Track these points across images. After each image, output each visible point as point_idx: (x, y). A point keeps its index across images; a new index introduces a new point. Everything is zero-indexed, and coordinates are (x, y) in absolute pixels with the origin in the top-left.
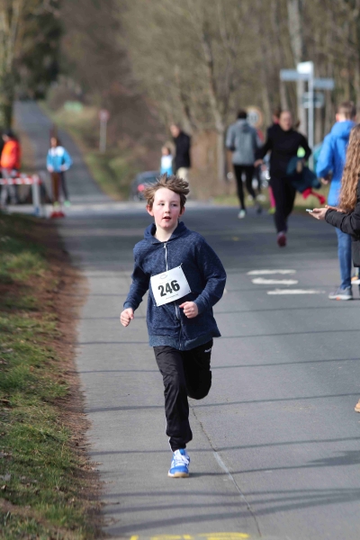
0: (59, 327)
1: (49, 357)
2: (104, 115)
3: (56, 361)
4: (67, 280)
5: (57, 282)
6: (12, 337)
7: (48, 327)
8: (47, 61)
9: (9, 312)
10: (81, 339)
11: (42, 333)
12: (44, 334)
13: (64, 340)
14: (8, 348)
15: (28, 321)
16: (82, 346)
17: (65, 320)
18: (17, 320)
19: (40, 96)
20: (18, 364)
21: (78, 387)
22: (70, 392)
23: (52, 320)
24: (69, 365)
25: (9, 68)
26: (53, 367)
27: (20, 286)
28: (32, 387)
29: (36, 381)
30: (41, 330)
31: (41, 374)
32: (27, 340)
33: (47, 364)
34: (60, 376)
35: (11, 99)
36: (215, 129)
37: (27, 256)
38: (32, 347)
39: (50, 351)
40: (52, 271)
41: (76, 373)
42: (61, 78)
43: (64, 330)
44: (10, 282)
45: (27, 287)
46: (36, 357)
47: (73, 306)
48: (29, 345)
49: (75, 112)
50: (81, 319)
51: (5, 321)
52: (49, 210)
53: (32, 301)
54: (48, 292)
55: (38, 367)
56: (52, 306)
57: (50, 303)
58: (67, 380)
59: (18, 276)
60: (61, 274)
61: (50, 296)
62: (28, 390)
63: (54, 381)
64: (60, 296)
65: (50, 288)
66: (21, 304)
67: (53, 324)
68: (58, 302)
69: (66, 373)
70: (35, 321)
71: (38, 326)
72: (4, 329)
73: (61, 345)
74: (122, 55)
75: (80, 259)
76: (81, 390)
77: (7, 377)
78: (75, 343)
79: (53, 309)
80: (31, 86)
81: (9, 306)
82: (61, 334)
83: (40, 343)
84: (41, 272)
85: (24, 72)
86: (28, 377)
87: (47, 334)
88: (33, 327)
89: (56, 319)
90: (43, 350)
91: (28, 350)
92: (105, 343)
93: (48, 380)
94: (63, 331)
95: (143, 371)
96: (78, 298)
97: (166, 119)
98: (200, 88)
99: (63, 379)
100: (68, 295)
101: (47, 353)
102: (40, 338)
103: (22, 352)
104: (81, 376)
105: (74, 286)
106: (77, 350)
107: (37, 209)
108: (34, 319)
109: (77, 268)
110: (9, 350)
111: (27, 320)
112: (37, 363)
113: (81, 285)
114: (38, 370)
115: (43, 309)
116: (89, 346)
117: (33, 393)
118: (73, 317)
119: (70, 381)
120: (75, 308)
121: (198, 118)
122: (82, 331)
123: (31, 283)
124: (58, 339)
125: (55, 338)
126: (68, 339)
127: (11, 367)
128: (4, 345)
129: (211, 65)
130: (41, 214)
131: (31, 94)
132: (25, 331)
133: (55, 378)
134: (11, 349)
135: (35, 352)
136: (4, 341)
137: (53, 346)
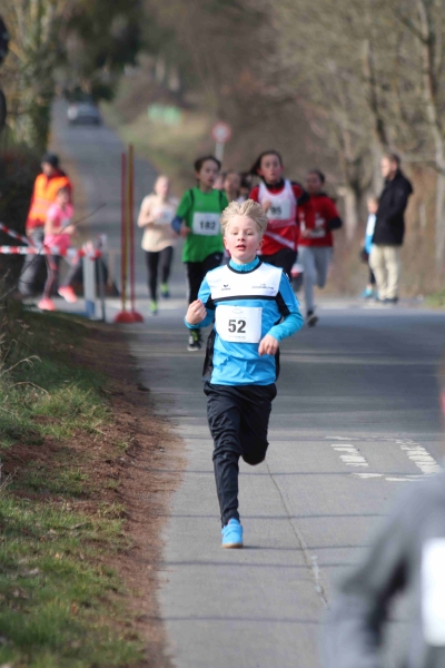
0: (127, 530)
1: (108, 588)
2: (222, 132)
3: (121, 594)
4: (146, 441)
5: (127, 445)
6: (39, 546)
7: (109, 530)
8: (118, 25)
9: (34, 499)
10: (169, 554)
11: (94, 540)
12: (99, 542)
13: (137, 556)
14: (32, 566)
15: (71, 517)
16: (170, 568)
17: (141, 517)
18: (49, 514)
19: (102, 93)
20: (47, 598)
21: (161, 646)
22: (145, 656)
23: (116, 517)
24: (144, 604)
25: (44, 38)
26: (115, 607)
27: (55, 449)
28: (75, 645)
29: (82, 632)
30: (93, 534)
31: (91, 618)
32: (68, 552)
33: (104, 600)
34: (128, 625)
35: (48, 95)
36: (433, 164)
37: (71, 393)
38: (78, 567)
39: (110, 575)
40: (118, 423)
41: (158, 619)
42: (143, 58)
43: (137, 536)
44: (37, 442)
45: (70, 452)
46: (84, 587)
47: (156, 491)
48: (70, 562)
49: (167, 125)
50: (171, 516)
51: (27, 515)
52: (114, 307)
53: (78, 479)
54: (108, 462)
55: (87, 605)
56: (116, 491)
57: (112, 483)
58: (140, 634)
59: (52, 431)
60: (135, 429)
61: (113, 470)
62: (65, 649)
63: (116, 635)
64: (130, 471)
65: (114, 457)
66: (57, 484)
67: (116, 524)
68: (127, 483)
69: (139, 619)
70: (83, 518)
71: (88, 526)
72: (26, 532)
73: (131, 563)
74: (261, 18)
75: (172, 403)
76: (167, 651)
77: (27, 624)
78: (157, 562)
79: (118, 495)
80: (87, 72)
81: (36, 488)
82: (131, 545)
83: (92, 561)
84: (96, 424)
85: (72, 44)
86: (67, 625)
87: (106, 542)
88: (78, 528)
89: (123, 515)
90: (98, 574)
91: (68, 572)
92: (216, 564)
93: (105, 630)
94: (135, 538)
95: (285, 620)
96: (165, 476)
97: (341, 142)
98: (409, 86)
99: (133, 631)
100: (146, 469)
101: (104, 580)
102: (91, 550)
103: (57, 576)
104: (168, 625)
105: (158, 453)
106: (162, 575)
107: (92, 305)
108: (81, 513)
109: (164, 419)
110: (32, 572)
111: (68, 514)
112: (84, 598)
113: (172, 452)
114: (87, 612)
115: (100, 497)
116: (186, 570)
117: (76, 654)
118: (154, 513)
119: (148, 634)
120: (158, 495)
121: (401, 142)
122: (171, 539)
123: (76, 445)
124: (126, 553)
125: (119, 550)
126: (146, 555)
127: (36, 603)
128: (23, 561)
129: (430, 42)
130: (98, 314)
131: (86, 88)
132: (63, 536)
133: (119, 628)
134: (36, 570)
135: (81, 576)
136: (24, 555)
137: (116, 566)
